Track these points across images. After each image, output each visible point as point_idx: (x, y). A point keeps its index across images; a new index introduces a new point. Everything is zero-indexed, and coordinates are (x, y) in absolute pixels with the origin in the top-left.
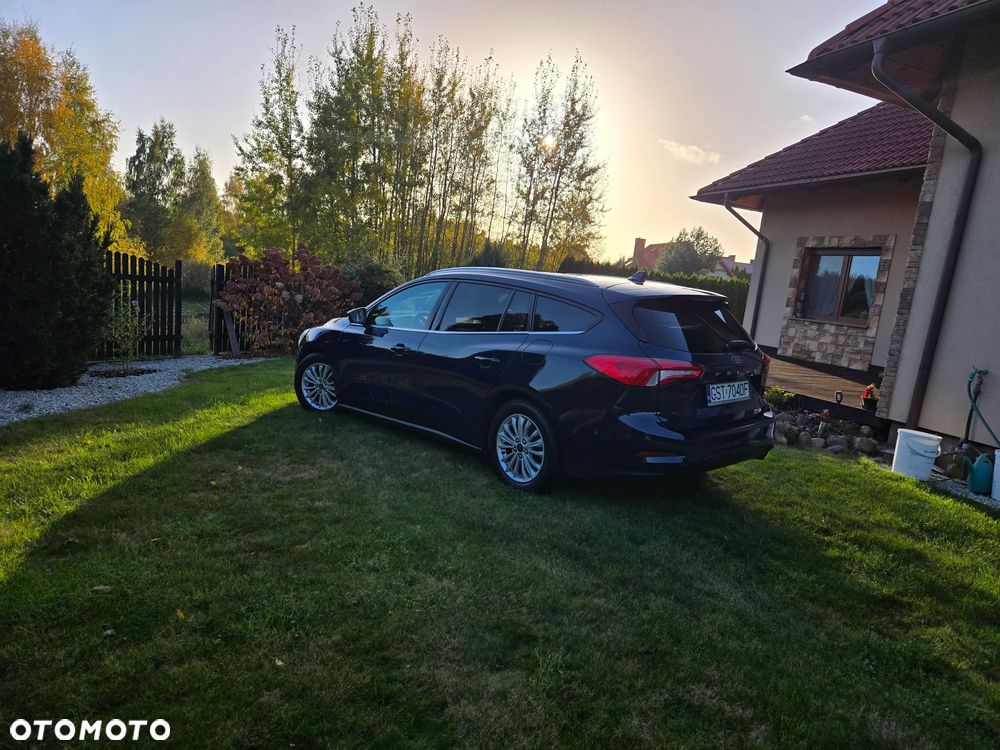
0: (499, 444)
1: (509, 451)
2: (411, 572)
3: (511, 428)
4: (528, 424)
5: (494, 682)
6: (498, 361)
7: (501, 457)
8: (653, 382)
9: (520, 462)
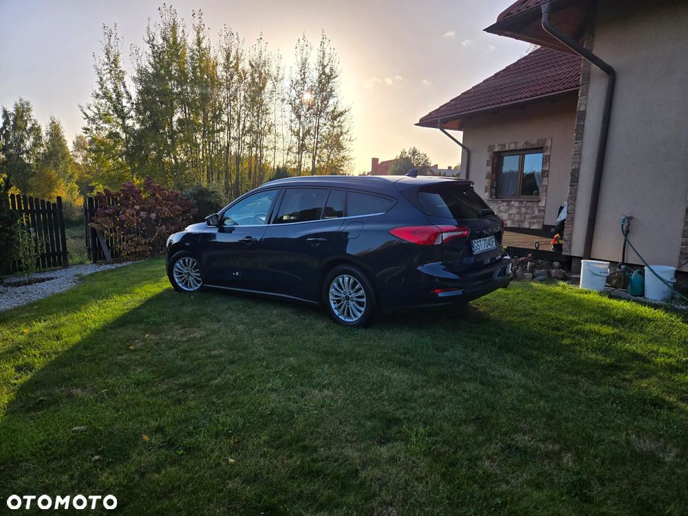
0: (331, 297)
1: (338, 301)
2: (300, 389)
3: (339, 285)
4: (352, 281)
5: (384, 451)
6: (325, 239)
7: (333, 306)
8: (439, 242)
9: (348, 308)
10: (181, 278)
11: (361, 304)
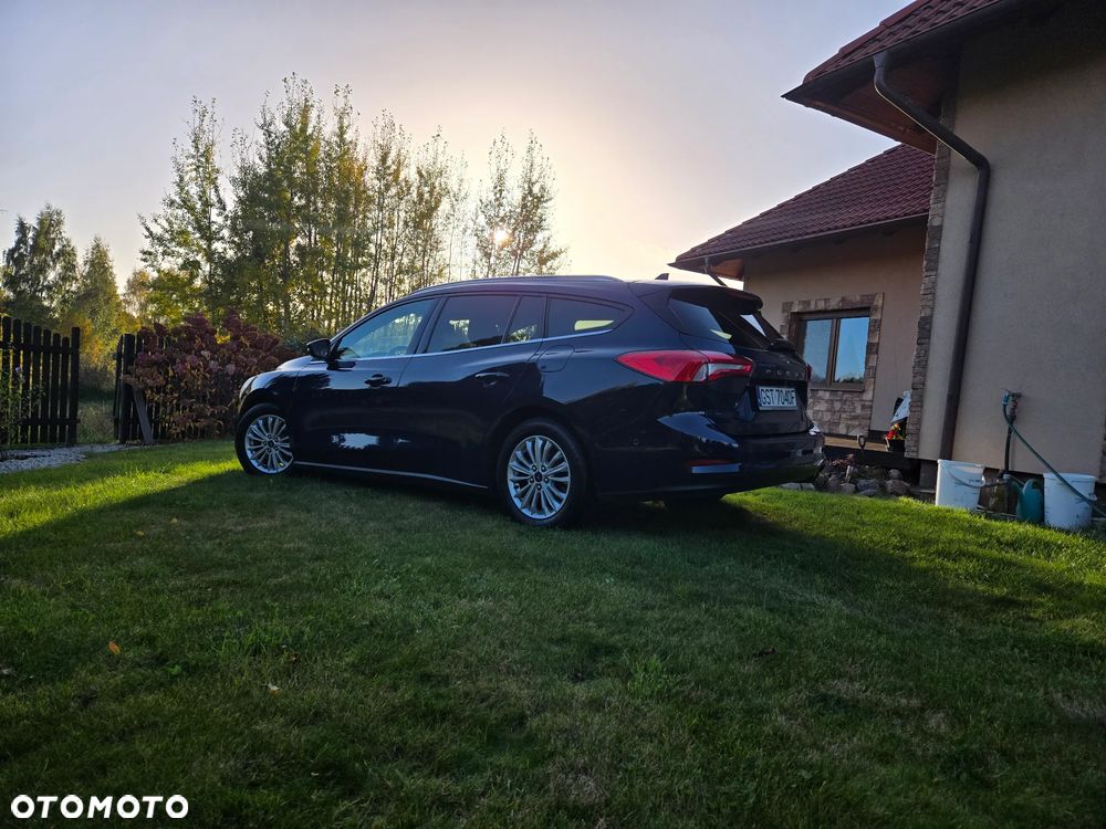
0: (510, 476)
1: (523, 483)
3: (526, 455)
4: (548, 445)
5: (581, 691)
6: (506, 375)
7: (513, 492)
8: (701, 376)
9: (539, 494)
10: (257, 450)
11: (561, 486)
